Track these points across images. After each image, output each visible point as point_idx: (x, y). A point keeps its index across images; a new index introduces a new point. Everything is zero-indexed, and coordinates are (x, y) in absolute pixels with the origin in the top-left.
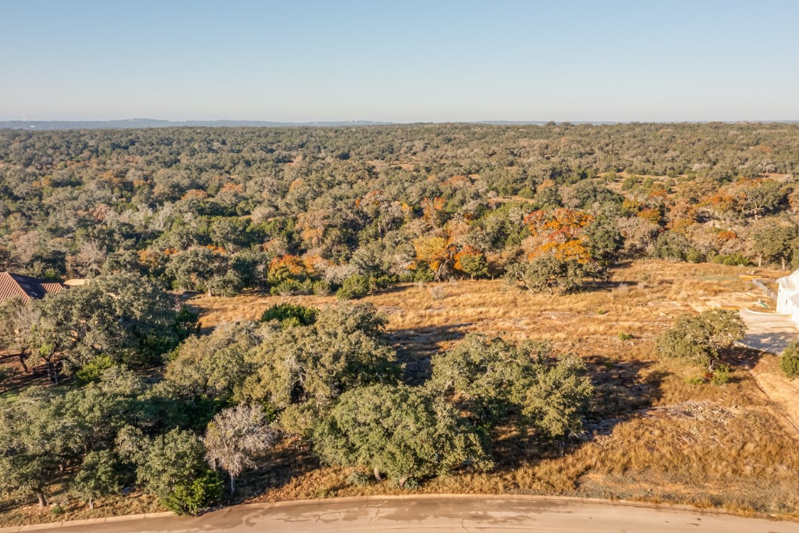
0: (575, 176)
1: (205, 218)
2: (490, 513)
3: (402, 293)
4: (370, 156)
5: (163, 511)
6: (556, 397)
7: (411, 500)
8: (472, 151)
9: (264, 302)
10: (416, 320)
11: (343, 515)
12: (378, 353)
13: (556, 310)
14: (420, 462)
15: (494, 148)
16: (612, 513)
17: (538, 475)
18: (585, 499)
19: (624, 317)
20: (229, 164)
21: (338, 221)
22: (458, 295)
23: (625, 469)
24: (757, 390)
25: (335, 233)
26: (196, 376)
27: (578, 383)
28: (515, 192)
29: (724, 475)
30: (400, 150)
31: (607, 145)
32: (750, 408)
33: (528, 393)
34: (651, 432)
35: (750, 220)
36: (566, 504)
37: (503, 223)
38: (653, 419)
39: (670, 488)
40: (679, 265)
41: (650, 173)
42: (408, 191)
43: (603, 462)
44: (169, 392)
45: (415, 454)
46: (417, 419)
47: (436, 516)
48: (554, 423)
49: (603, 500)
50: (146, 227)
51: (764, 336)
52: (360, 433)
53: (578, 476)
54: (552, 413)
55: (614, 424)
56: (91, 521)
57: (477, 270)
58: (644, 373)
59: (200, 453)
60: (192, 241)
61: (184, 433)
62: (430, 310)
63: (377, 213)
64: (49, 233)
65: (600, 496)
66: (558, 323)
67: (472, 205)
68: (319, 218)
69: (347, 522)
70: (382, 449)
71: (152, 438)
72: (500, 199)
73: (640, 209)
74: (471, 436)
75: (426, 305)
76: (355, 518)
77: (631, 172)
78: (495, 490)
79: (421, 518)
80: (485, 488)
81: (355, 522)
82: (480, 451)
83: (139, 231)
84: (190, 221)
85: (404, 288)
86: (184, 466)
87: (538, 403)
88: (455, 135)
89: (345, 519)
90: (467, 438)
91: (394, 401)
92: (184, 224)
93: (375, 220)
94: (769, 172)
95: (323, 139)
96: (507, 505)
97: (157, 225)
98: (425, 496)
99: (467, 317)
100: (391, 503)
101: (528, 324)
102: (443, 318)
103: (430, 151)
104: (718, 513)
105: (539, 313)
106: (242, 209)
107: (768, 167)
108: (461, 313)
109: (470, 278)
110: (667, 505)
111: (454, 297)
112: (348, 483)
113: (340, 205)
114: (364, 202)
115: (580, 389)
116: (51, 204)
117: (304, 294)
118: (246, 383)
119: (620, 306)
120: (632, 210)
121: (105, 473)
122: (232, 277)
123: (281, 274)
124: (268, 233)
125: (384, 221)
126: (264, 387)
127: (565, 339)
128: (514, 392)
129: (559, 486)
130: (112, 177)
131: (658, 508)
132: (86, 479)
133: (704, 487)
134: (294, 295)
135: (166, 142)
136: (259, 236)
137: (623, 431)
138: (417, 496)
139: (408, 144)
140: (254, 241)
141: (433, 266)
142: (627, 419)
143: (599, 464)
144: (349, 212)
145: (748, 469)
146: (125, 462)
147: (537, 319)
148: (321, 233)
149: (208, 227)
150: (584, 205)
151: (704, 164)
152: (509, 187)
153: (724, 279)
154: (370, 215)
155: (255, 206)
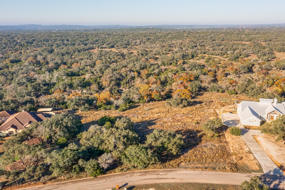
0: (190, 57)
1: (70, 78)
2: (160, 173)
3: (137, 109)
4: (121, 47)
5: (90, 177)
6: (175, 146)
7: (143, 171)
8: (157, 45)
9: (97, 113)
10: (141, 119)
11: (129, 175)
12: (134, 135)
13: (180, 114)
14: (145, 164)
15: (164, 44)
16: (185, 172)
17: (170, 164)
18: (180, 169)
19: (197, 116)
20: (72, 52)
21: (114, 78)
22: (152, 109)
23: (189, 161)
24: (224, 138)
25: (113, 82)
26: (91, 144)
27: (180, 141)
28: (171, 64)
29: (210, 162)
30: (132, 44)
31: (202, 42)
32: (220, 144)
33: (169, 145)
34: (197, 152)
35: (241, 75)
36: (176, 170)
37: (166, 77)
38: (198, 148)
39: (198, 165)
40: (217, 94)
41: (214, 55)
42: (136, 66)
43: (185, 160)
44: (85, 149)
45: (144, 162)
46: (144, 155)
47: (149, 175)
48: (174, 152)
49: (183, 169)
50: (50, 81)
51: (231, 121)
52: (132, 158)
53: (179, 163)
54: (174, 150)
55: (189, 150)
56: (76, 180)
57: (158, 98)
58: (199, 134)
59: (98, 164)
60: (67, 87)
61: (94, 160)
62: (145, 115)
63: (127, 75)
64: (18, 85)
65: (183, 168)
66: (180, 118)
67: (156, 71)
68: (108, 78)
69: (130, 177)
70: (137, 161)
71: (87, 161)
72: (166, 67)
73: (209, 72)
74: (156, 157)
75: (144, 113)
76: (132, 176)
77: (208, 54)
78: (161, 168)
79: (146, 175)
80: (159, 168)
81: (132, 177)
82: (158, 161)
83: (48, 82)
84: (65, 79)
85: (137, 106)
86: (95, 167)
87: (171, 148)
88: (151, 37)
89: (130, 176)
90: (155, 158)
91: (139, 151)
92: (63, 80)
93: (126, 78)
94: (251, 54)
95: (104, 38)
96: (164, 171)
97: (54, 81)
98: (146, 170)
99: (155, 117)
100: (139, 172)
101: (172, 119)
102: (149, 118)
103: (142, 45)
104: (206, 171)
105: (175, 115)
106: (81, 73)
107: (251, 52)
108: (153, 116)
109: (156, 101)
110: (196, 169)
111: (151, 110)
112: (129, 168)
113: (114, 73)
114: (122, 72)
115: (181, 143)
116: (13, 71)
117: (109, 110)
118: (102, 145)
119: (196, 112)
120: (206, 72)
121: (78, 170)
122: (87, 106)
123: (101, 103)
124: (91, 83)
125: (129, 78)
126: (107, 146)
127: (181, 124)
128: (165, 145)
129: (175, 166)
130: (33, 60)
131: (194, 170)
132: (74, 171)
133: (205, 165)
134: (105, 110)
135: (46, 40)
136: (88, 84)
137: (190, 151)
138: (144, 170)
139: (134, 41)
140: (87, 86)
141: (145, 98)
142: (192, 149)
143: (184, 161)
144: (117, 75)
145: (215, 160)
146: (81, 167)
147: (174, 118)
148: (109, 83)
149: (72, 81)
150: (192, 70)
151: (231, 51)
152: (168, 63)
153: (227, 100)
154: (124, 76)
155: (86, 72)
